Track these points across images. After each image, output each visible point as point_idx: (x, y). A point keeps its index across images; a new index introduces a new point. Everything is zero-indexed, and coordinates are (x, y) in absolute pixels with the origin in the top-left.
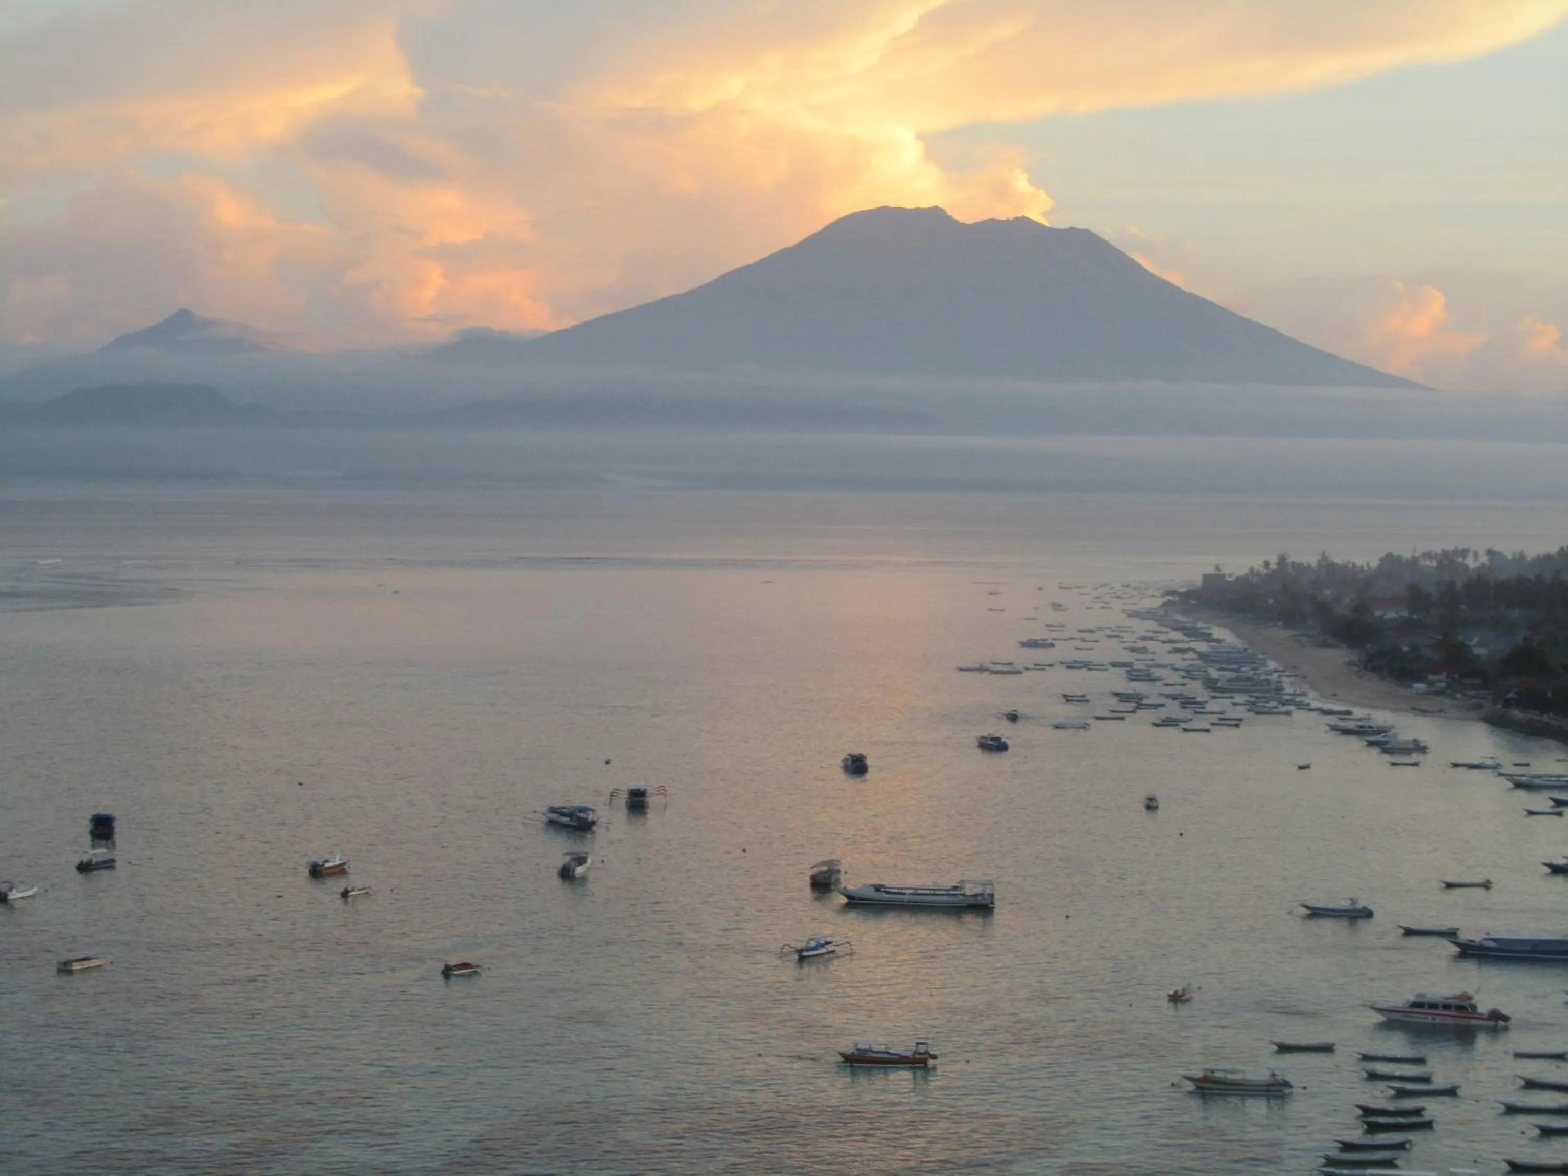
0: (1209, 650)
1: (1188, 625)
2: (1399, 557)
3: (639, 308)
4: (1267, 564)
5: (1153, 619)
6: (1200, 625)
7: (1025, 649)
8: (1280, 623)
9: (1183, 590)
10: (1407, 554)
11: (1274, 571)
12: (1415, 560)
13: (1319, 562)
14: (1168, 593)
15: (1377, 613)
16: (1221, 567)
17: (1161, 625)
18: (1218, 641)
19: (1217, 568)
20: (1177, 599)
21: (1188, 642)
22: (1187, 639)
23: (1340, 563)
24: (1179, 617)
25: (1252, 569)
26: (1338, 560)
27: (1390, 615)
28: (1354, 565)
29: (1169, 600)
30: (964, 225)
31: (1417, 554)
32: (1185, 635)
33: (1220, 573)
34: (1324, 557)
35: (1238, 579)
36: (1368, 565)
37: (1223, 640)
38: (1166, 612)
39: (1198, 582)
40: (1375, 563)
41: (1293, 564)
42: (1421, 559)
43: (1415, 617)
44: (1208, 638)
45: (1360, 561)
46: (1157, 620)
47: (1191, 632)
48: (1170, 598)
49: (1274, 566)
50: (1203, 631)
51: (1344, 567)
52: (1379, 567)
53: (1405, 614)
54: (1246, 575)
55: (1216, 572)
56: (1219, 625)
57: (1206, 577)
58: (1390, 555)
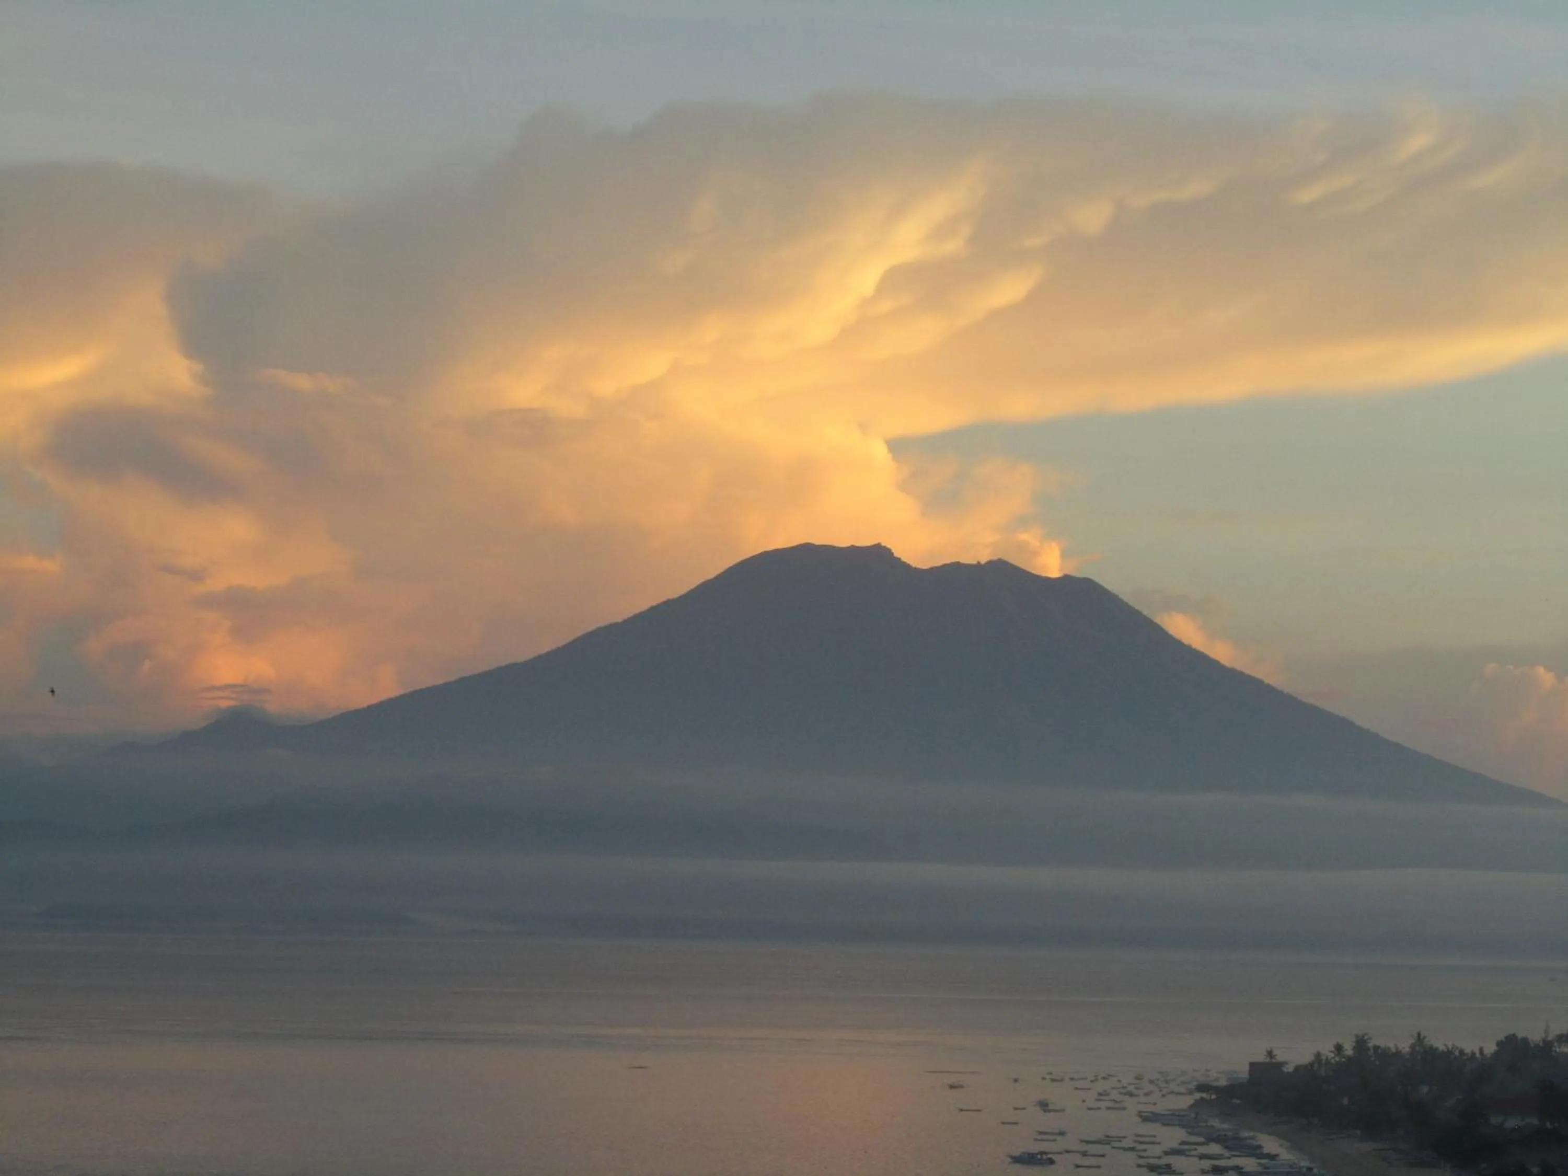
0: (1260, 1169)
1: (1230, 1134)
2: (1525, 1040)
3: (462, 681)
4: (1339, 1048)
5: (1179, 1125)
6: (1246, 1134)
7: (1017, 1166)
8: (1359, 1132)
9: (1223, 1082)
10: (1535, 1036)
11: (1349, 1059)
12: (1547, 1046)
13: (1413, 1047)
14: (1201, 1088)
15: (1495, 1120)
16: (1275, 1052)
17: (1191, 1134)
18: (1273, 1157)
19: (1270, 1054)
20: (1213, 1097)
21: (1229, 1158)
22: (1227, 1154)
23: (1442, 1048)
24: (1216, 1123)
25: (1318, 1055)
26: (1439, 1043)
27: (1512, 1123)
28: (1462, 1052)
29: (1202, 1099)
30: (916, 570)
31: (1550, 1038)
32: (1226, 1147)
33: (1274, 1061)
34: (1419, 1038)
35: (1297, 1068)
36: (1481, 1050)
37: (1277, 1155)
38: (1197, 1114)
39: (1242, 1072)
40: (1490, 1048)
41: (1376, 1048)
42: (1556, 1044)
43: (1548, 1125)
44: (1255, 1151)
45: (1470, 1047)
46: (1183, 1127)
47: (1234, 1144)
48: (1204, 1095)
49: (1349, 1051)
50: (1249, 1142)
51: (1449, 1053)
52: (1496, 1054)
53: (1535, 1121)
54: (1312, 1064)
55: (1268, 1060)
56: (1270, 1134)
57: (1254, 1067)
58: (1511, 1038)
